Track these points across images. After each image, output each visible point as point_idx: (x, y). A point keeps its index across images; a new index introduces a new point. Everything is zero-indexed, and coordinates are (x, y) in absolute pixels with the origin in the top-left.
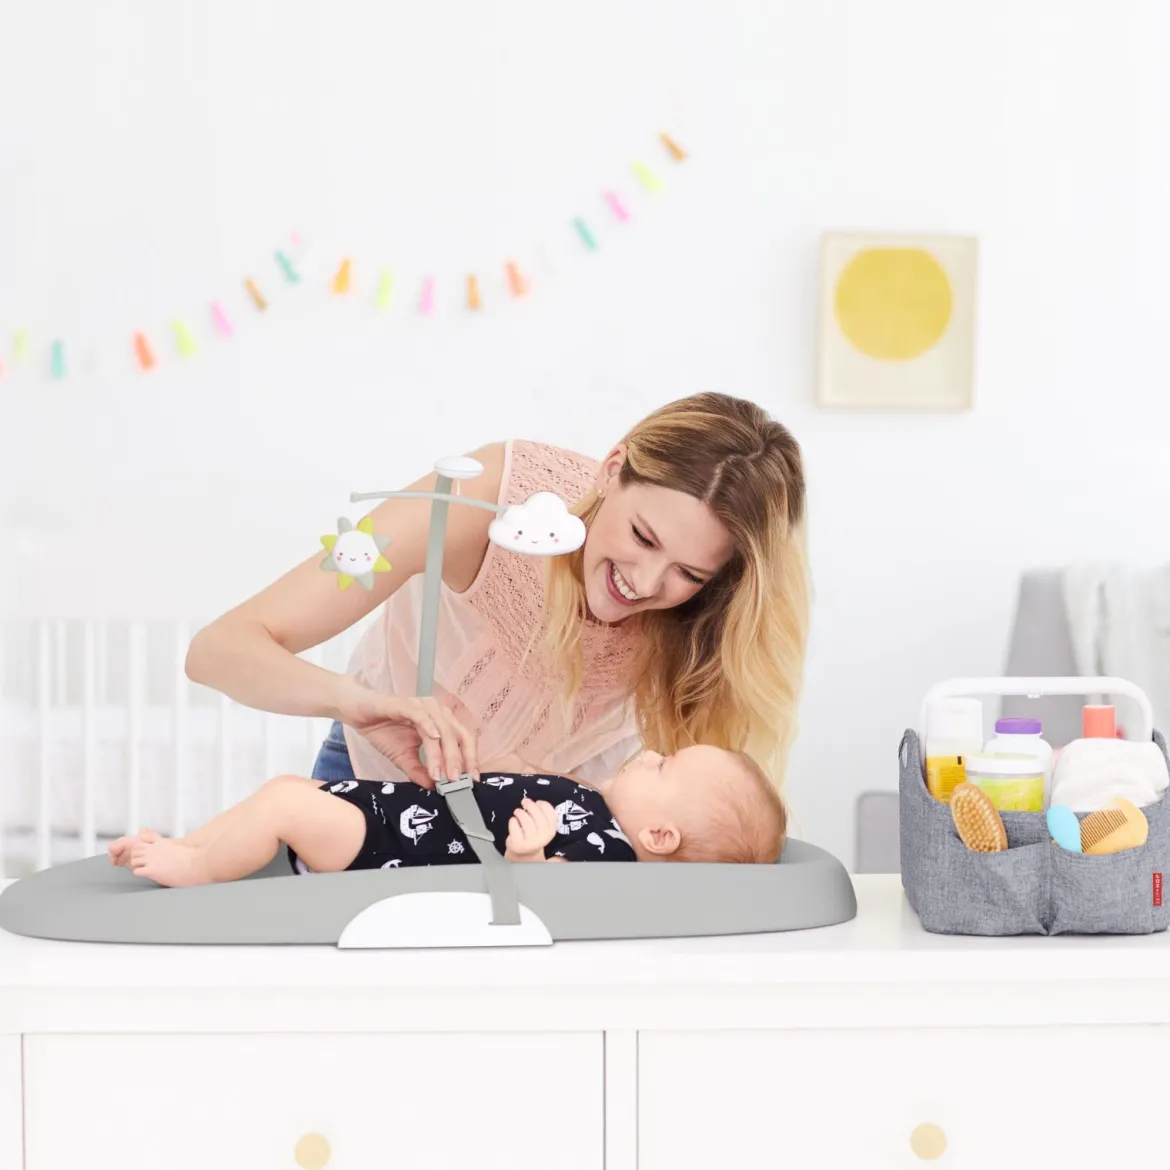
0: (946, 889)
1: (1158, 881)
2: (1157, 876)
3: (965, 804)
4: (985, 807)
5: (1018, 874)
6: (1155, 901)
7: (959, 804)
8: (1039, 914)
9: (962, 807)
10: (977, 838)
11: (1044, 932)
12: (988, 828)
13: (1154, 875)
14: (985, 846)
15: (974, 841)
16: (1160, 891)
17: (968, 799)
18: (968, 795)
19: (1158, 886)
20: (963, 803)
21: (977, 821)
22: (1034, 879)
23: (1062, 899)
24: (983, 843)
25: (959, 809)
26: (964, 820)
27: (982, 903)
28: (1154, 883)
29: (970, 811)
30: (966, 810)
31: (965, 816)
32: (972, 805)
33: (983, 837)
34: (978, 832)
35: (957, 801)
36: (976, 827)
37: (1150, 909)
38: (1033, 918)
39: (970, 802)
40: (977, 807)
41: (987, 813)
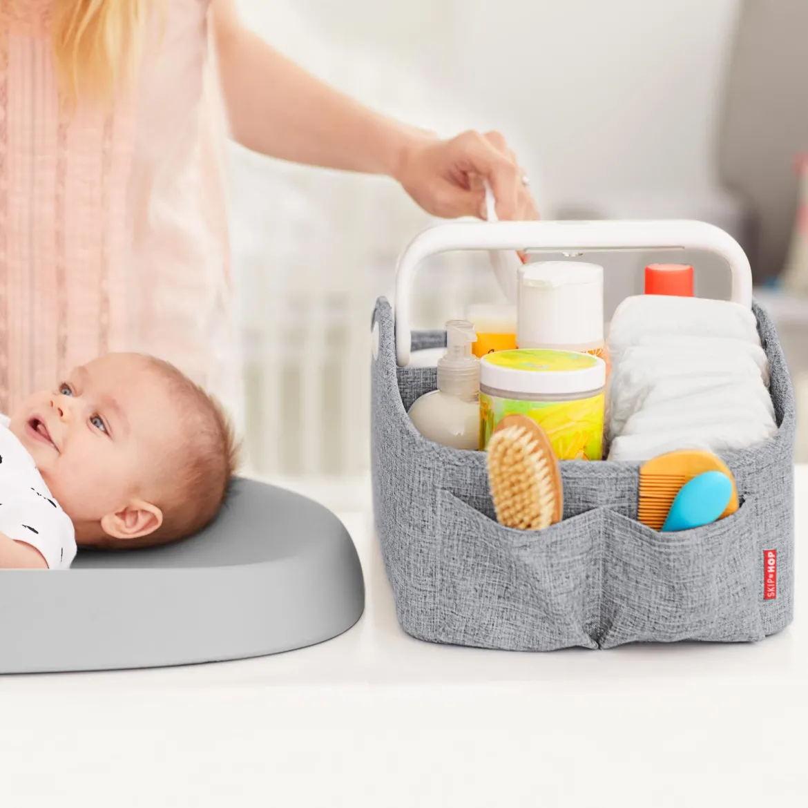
0: (439, 576)
1: (771, 562)
2: (771, 555)
3: (510, 452)
4: (539, 465)
5: (555, 561)
6: (766, 591)
7: (501, 448)
8: (585, 617)
9: (504, 454)
10: (514, 504)
11: (594, 645)
12: (533, 498)
13: (766, 553)
14: (522, 521)
15: (508, 508)
16: (774, 579)
17: (516, 446)
18: (517, 440)
19: (771, 570)
20: (506, 450)
21: (519, 482)
22: (580, 568)
23: (622, 598)
24: (520, 516)
25: (497, 455)
26: (501, 474)
27: (495, 599)
28: (766, 565)
29: (516, 462)
30: (508, 460)
31: (504, 469)
32: (518, 457)
33: (523, 508)
34: (518, 498)
35: (500, 442)
36: (516, 489)
37: (757, 605)
38: (576, 628)
39: (519, 451)
40: (526, 463)
41: (539, 476)
